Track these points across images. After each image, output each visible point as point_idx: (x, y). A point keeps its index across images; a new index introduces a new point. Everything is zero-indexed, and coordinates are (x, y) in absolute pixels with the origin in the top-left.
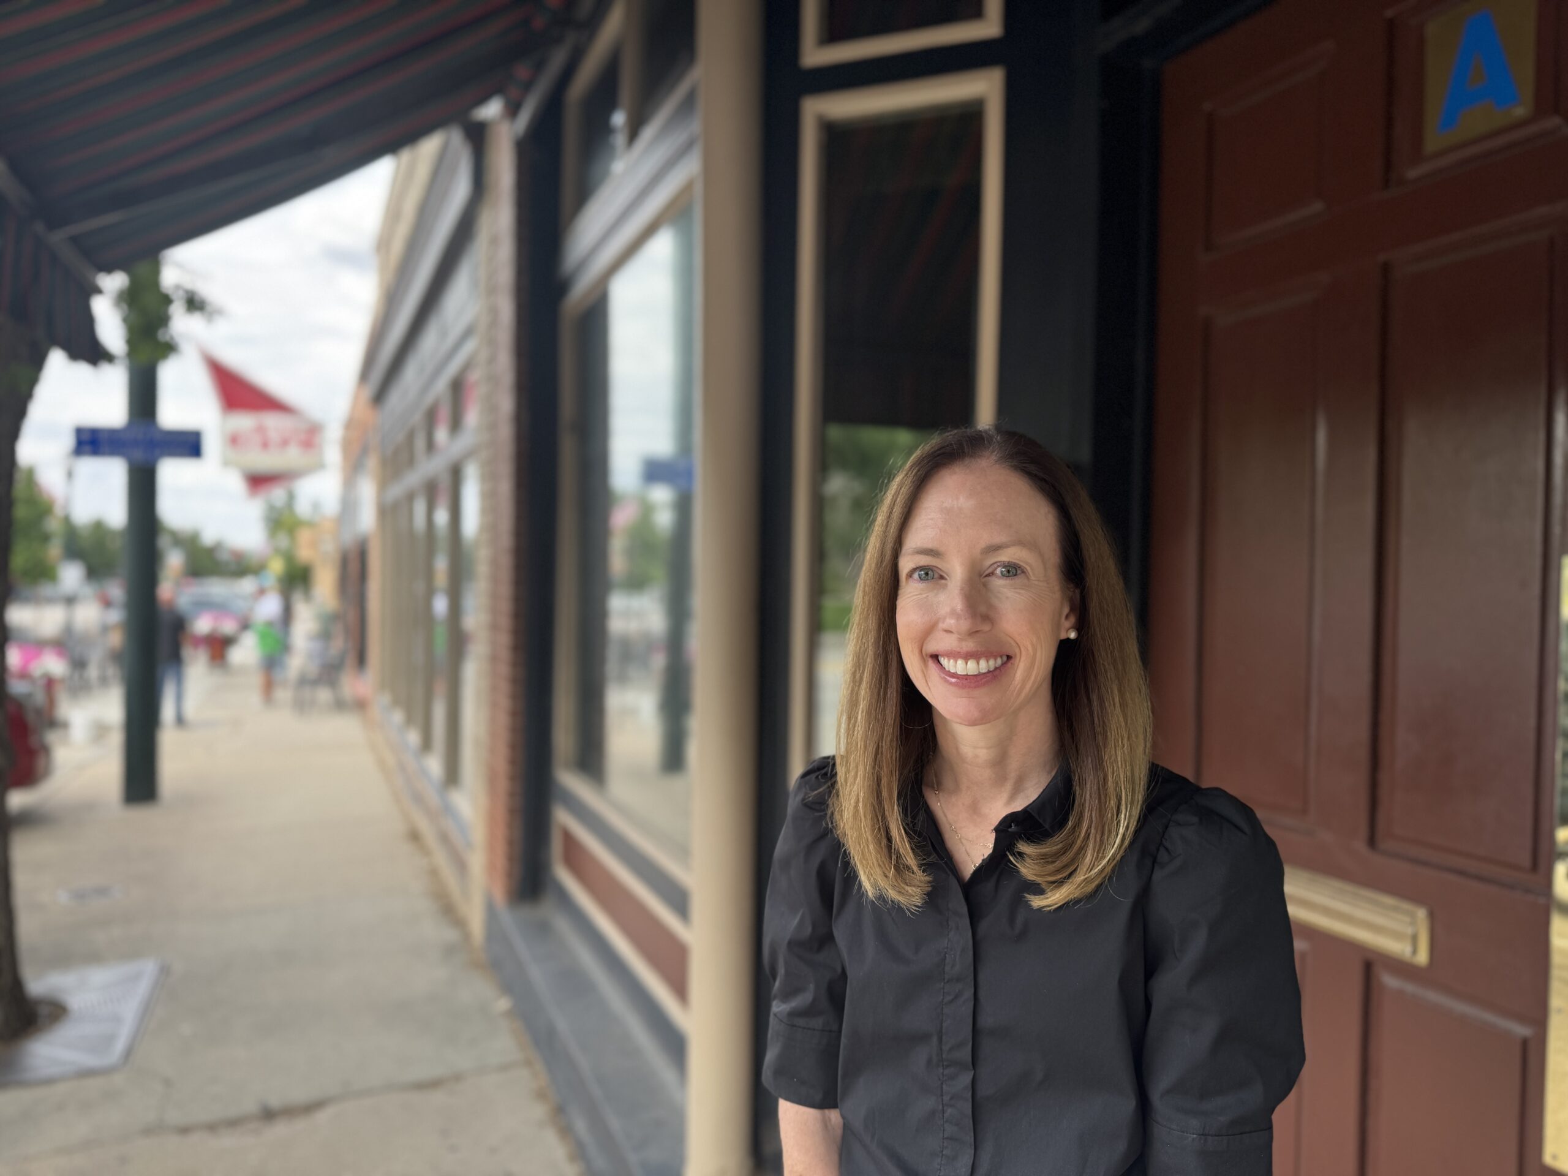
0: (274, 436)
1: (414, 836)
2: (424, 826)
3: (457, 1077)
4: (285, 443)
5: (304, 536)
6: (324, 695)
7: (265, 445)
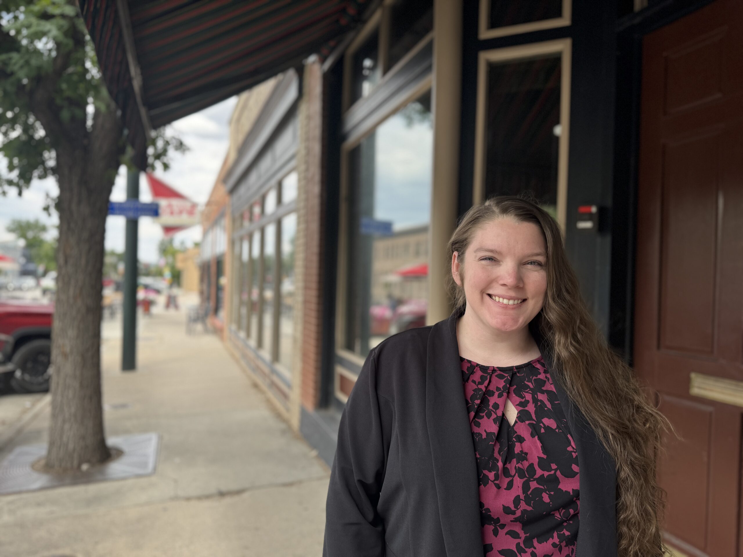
0: (176, 209)
1: (255, 386)
2: (259, 381)
3: (300, 482)
4: (181, 212)
5: (180, 257)
6: (199, 327)
7: (172, 213)
